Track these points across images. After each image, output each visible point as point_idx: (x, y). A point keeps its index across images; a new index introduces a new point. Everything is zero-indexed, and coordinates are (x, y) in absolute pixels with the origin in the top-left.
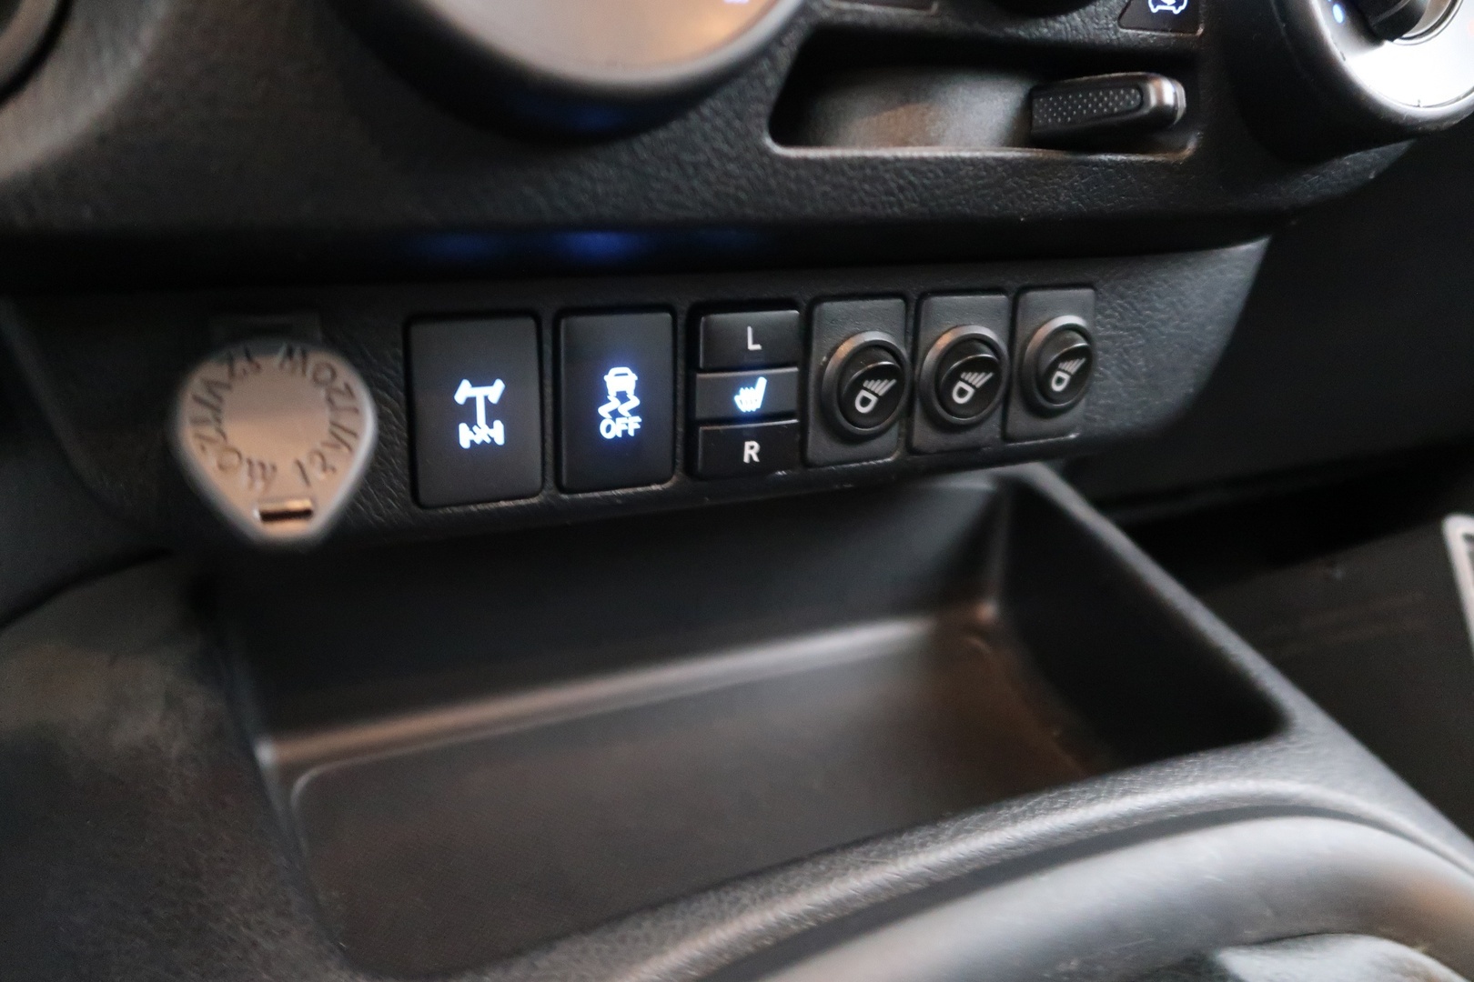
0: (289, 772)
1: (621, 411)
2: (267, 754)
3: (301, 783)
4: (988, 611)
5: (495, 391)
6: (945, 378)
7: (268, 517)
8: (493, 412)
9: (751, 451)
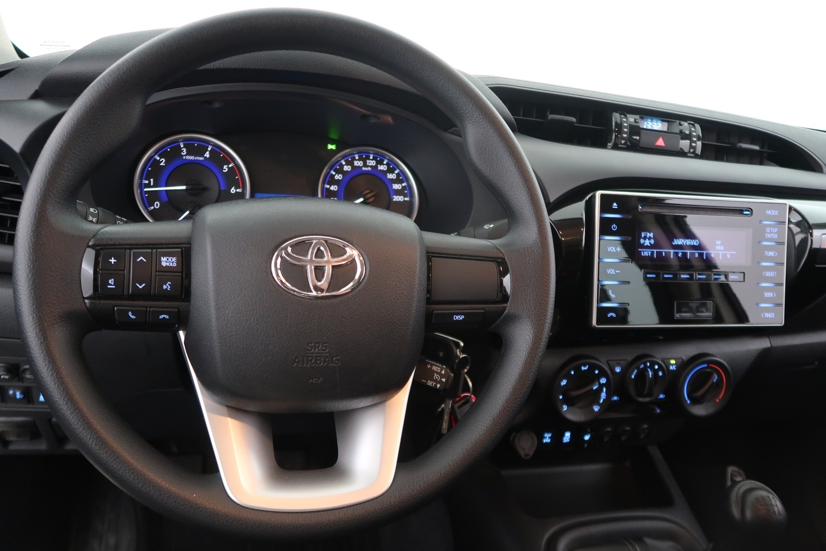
1: (567, 439)
5: (550, 435)
6: (620, 436)
8: (549, 438)
9: (586, 445)
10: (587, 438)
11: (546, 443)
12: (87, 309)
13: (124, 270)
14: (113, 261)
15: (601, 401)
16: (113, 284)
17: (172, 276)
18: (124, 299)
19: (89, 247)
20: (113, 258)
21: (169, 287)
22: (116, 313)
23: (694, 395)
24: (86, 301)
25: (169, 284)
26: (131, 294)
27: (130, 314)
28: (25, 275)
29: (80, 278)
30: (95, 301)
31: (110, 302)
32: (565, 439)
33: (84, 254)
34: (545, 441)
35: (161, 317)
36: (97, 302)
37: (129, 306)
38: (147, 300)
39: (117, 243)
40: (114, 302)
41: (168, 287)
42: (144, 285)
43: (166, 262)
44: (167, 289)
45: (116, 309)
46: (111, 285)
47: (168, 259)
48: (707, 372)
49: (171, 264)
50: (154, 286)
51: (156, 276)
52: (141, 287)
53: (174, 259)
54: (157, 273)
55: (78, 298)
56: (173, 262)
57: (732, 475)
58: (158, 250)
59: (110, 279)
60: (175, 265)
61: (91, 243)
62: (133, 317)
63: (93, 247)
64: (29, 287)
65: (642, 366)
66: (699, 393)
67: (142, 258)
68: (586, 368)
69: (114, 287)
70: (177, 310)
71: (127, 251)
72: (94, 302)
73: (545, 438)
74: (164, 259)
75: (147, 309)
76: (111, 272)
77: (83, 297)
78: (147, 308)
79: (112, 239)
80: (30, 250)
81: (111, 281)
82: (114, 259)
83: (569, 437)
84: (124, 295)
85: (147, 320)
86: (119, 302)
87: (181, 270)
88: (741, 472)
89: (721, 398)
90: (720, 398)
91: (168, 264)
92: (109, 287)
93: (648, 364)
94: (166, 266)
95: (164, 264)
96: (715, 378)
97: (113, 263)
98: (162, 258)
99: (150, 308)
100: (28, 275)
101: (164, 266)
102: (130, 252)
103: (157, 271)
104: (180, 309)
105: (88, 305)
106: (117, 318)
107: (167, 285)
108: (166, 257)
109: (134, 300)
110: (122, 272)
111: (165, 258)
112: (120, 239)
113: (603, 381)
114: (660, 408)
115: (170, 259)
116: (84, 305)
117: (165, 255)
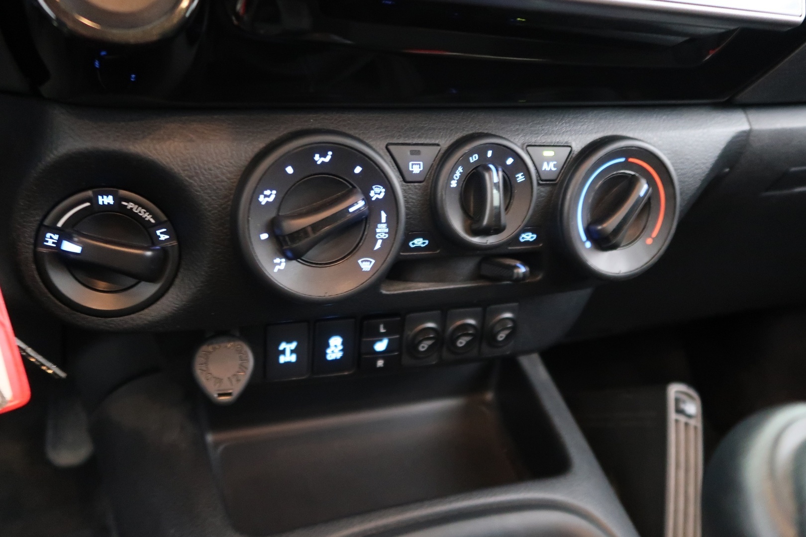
0: (217, 444)
1: (335, 351)
2: (210, 438)
3: (221, 448)
4: (489, 396)
5: (293, 345)
6: (454, 339)
7: (220, 395)
8: (292, 352)
9: (380, 363)
10: (381, 346)
11: (288, 364)
15: (378, 245)
23: (600, 227)
32: (329, 351)
34: (282, 359)
48: (625, 176)
57: (677, 401)
65: (474, 158)
66: (610, 225)
68: (327, 159)
73: (283, 352)
83: (341, 347)
88: (692, 392)
89: (657, 236)
90: (655, 234)
93: (490, 154)
96: (643, 189)
113: (378, 192)
114: (525, 264)
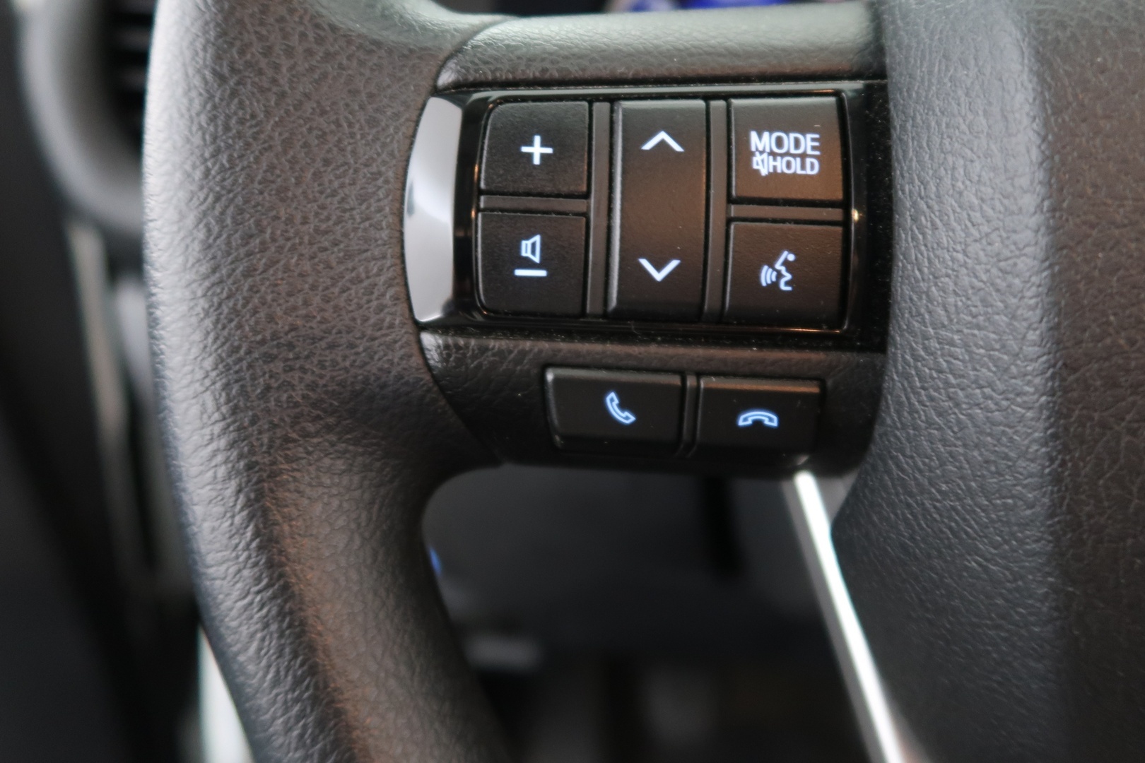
12: (433, 376)
13: (586, 196)
14: (537, 150)
16: (537, 259)
17: (797, 222)
18: (587, 334)
19: (437, 92)
20: (537, 139)
21: (788, 277)
22: (551, 395)
24: (429, 340)
25: (786, 263)
26: (616, 310)
27: (612, 402)
28: (172, 214)
29: (402, 233)
30: (461, 342)
31: (527, 344)
33: (417, 123)
35: (746, 419)
36: (473, 342)
37: (608, 368)
38: (687, 339)
39: (556, 75)
40: (545, 346)
41: (779, 275)
42: (674, 264)
43: (772, 154)
44: (775, 285)
45: (550, 377)
46: (528, 264)
47: (779, 142)
49: (796, 167)
50: (719, 271)
51: (729, 221)
52: (659, 276)
53: (808, 142)
54: (734, 210)
55: (391, 326)
56: (803, 156)
58: (736, 102)
59: (527, 238)
60: (812, 168)
61: (446, 78)
62: (625, 417)
63: (455, 92)
64: (185, 269)
67: (662, 136)
69: (542, 273)
70: (813, 389)
71: (597, 105)
72: (458, 347)
74: (761, 142)
75: (684, 381)
76: (534, 203)
77: (416, 323)
78: (683, 375)
79: (531, 60)
80: (191, 101)
81: (530, 247)
82: (544, 144)
84: (583, 313)
85: (686, 435)
86: (564, 347)
87: (839, 195)
91: (780, 165)
92: (520, 272)
94: (774, 175)
95: (763, 165)
97: (537, 161)
98: (754, 135)
99: (699, 375)
100: (182, 217)
101: (764, 172)
102: (612, 111)
103: (730, 200)
104: (830, 383)
105: (434, 357)
106: (556, 422)
107: (778, 266)
108: (771, 131)
109: (625, 337)
110: (578, 205)
111: (766, 135)
112: (566, 58)
115: (789, 140)
116: (416, 361)
117: (767, 122)
